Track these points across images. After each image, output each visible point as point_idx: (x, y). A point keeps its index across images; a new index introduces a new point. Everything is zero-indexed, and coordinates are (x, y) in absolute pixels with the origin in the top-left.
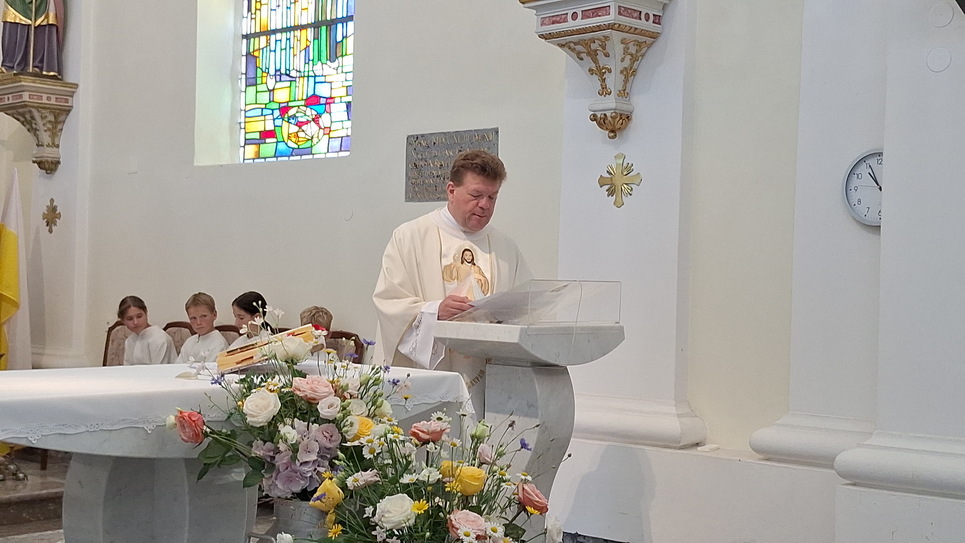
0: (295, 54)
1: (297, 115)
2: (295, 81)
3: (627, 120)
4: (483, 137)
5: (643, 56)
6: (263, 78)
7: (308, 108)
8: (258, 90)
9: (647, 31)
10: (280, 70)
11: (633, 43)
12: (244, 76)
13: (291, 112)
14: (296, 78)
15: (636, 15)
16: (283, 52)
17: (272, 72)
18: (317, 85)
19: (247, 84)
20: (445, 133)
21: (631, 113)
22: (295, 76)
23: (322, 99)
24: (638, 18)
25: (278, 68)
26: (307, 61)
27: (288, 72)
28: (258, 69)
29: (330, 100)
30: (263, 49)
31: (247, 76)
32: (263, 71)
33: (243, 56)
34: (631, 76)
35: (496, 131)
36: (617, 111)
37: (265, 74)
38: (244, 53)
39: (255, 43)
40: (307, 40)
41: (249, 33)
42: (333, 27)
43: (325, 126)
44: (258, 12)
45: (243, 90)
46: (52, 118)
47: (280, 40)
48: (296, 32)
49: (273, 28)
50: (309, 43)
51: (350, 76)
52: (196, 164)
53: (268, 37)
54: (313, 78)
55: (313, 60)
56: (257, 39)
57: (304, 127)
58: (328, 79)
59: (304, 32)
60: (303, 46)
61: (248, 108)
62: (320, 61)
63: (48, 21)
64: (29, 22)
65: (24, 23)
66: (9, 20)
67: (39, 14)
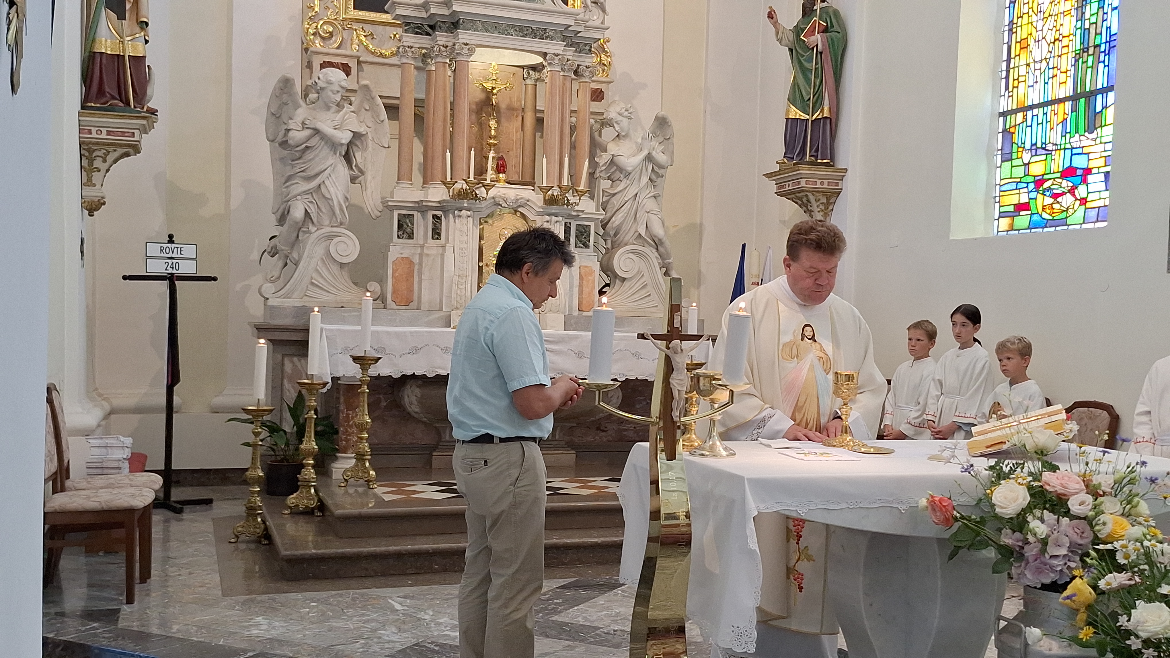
0: (1052, 127)
1: (1052, 187)
2: (1051, 154)
6: (1019, 153)
8: (1013, 165)
10: (1035, 144)
12: (1000, 152)
13: (1046, 185)
14: (1053, 150)
16: (1040, 126)
17: (1028, 146)
18: (1073, 157)
19: (1003, 159)
22: (1051, 149)
23: (1078, 170)
25: (1034, 142)
26: (1064, 134)
27: (1044, 146)
28: (1014, 145)
29: (1088, 171)
30: (1019, 124)
31: (1003, 151)
32: (1018, 147)
33: (999, 132)
37: (1020, 149)
38: (1000, 130)
39: (1011, 120)
40: (1065, 113)
41: (1005, 110)
42: (1093, 98)
43: (1082, 197)
44: (1015, 90)
45: (999, 165)
46: (824, 200)
47: (1037, 115)
48: (1053, 106)
49: (1030, 103)
50: (1066, 116)
51: (1109, 146)
52: (951, 238)
53: (1025, 113)
54: (1070, 151)
55: (1070, 132)
56: (1013, 116)
57: (1059, 199)
58: (1085, 150)
59: (1062, 105)
60: (1061, 119)
61: (1003, 182)
62: (1078, 132)
63: (823, 115)
64: (807, 117)
65: (802, 118)
66: (790, 117)
67: (816, 109)
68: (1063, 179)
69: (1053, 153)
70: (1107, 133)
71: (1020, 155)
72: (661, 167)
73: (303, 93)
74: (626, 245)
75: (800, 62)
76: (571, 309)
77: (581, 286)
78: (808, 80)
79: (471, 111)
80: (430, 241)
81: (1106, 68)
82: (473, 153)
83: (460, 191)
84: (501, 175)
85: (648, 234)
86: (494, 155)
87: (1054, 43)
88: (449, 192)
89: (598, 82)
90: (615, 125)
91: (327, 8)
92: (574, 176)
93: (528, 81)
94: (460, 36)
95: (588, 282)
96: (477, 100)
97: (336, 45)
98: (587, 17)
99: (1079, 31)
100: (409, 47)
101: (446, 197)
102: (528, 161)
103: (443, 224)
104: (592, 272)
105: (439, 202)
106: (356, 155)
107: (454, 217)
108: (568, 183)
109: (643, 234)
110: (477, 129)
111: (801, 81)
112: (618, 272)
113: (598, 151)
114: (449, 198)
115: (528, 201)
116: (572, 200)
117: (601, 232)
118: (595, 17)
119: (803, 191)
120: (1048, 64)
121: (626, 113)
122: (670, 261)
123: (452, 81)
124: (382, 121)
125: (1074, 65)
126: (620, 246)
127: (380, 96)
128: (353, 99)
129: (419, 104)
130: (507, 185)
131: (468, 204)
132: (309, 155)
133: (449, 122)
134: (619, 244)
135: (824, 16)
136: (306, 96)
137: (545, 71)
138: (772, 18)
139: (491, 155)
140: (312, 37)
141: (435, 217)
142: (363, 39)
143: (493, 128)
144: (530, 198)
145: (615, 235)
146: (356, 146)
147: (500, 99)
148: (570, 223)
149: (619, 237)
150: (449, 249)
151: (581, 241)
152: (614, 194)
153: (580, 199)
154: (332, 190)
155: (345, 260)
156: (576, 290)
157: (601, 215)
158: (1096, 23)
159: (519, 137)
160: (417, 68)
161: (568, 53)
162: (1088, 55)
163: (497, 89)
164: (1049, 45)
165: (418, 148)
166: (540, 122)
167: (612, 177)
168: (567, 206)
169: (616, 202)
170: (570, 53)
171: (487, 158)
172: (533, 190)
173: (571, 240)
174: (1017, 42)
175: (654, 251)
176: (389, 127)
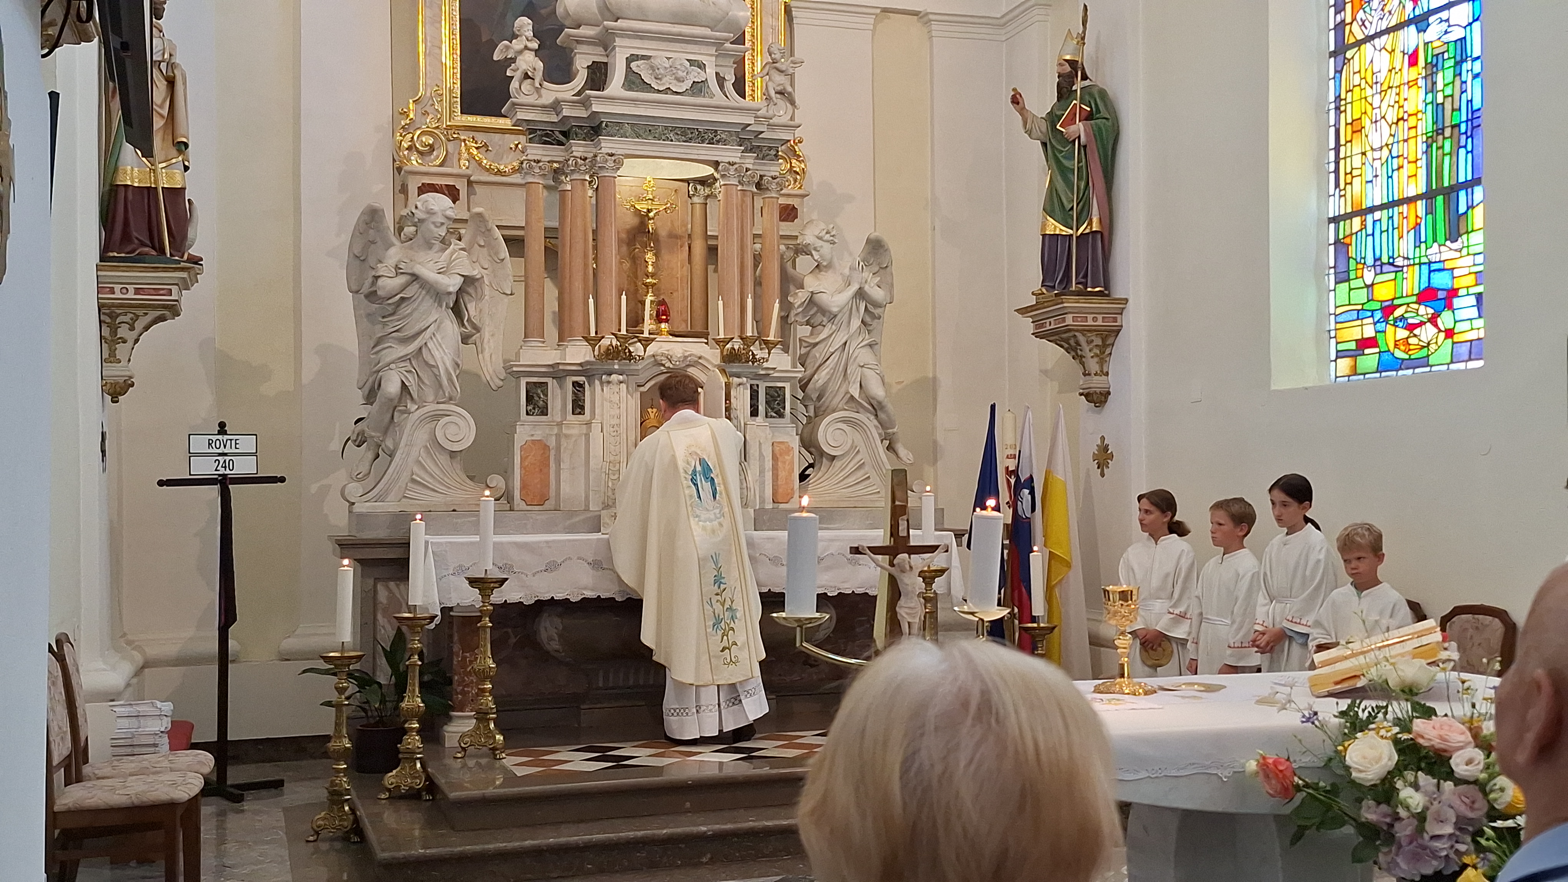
0: (1401, 236)
1: (1406, 315)
2: (1402, 271)
6: (1358, 270)
8: (1352, 287)
10: (1380, 259)
12: (1332, 271)
13: (1398, 313)
14: (1402, 267)
16: (1385, 235)
17: (1370, 261)
18: (1432, 274)
19: (1337, 280)
23: (1440, 292)
25: (1377, 256)
26: (1417, 244)
27: (1391, 260)
28: (1351, 260)
29: (1453, 293)
30: (1356, 233)
31: (1337, 269)
32: (1357, 263)
33: (1330, 244)
37: (1360, 266)
38: (1332, 241)
39: (1345, 227)
40: (1417, 216)
41: (1337, 214)
42: (1454, 196)
43: (1447, 327)
44: (1349, 187)
45: (1332, 287)
46: (1098, 341)
47: (1380, 220)
48: (1401, 207)
49: (1370, 205)
50: (1419, 220)
51: (1480, 259)
52: (1273, 388)
53: (1364, 217)
54: (1427, 267)
55: (1425, 242)
56: (1348, 221)
57: (1417, 331)
58: (1448, 265)
59: (1412, 206)
60: (1412, 225)
61: (1339, 311)
62: (1437, 241)
63: (1091, 228)
64: (1071, 232)
65: (1064, 233)
66: (1048, 232)
67: (1081, 222)
68: (1420, 304)
69: (1405, 269)
70: (1476, 240)
71: (1359, 273)
72: (877, 305)
73: (397, 226)
74: (834, 411)
75: (1058, 161)
76: (762, 501)
77: (775, 468)
78: (1069, 184)
79: (620, 241)
80: (571, 417)
81: (1470, 155)
82: (624, 297)
83: (608, 349)
84: (663, 325)
85: (863, 395)
86: (652, 298)
87: (1397, 123)
88: (594, 351)
89: (789, 195)
90: (814, 252)
91: (426, 113)
92: (761, 322)
93: (696, 199)
94: (603, 145)
95: (784, 463)
96: (628, 227)
97: (438, 162)
98: (771, 112)
99: (1430, 107)
100: (535, 161)
101: (590, 357)
102: (698, 303)
103: (587, 393)
104: (789, 450)
105: (580, 364)
106: (469, 306)
107: (602, 383)
108: (753, 333)
109: (856, 396)
110: (628, 265)
111: (1060, 185)
112: (826, 449)
113: (792, 288)
114: (593, 359)
115: (700, 358)
116: (759, 354)
117: (800, 395)
118: (781, 112)
119: (1070, 330)
120: (1390, 152)
121: (827, 237)
122: (895, 430)
123: (594, 201)
124: (503, 260)
125: (1426, 152)
126: (826, 413)
127: (497, 226)
128: (463, 231)
129: (551, 234)
130: (671, 338)
131: (619, 365)
132: (405, 310)
133: (591, 256)
134: (824, 411)
135: (1087, 97)
136: (400, 230)
137: (717, 184)
138: (1018, 103)
139: (649, 298)
140: (406, 153)
141: (576, 384)
142: (475, 152)
143: (650, 263)
144: (702, 354)
145: (819, 398)
146: (468, 293)
147: (659, 224)
148: (758, 386)
149: (824, 402)
150: (596, 427)
151: (772, 409)
152: (816, 344)
153: (769, 354)
154: (436, 354)
155: (456, 448)
156: (769, 475)
157: (799, 373)
158: (1452, 96)
159: (685, 274)
160: (546, 187)
161: (747, 161)
162: (1444, 138)
163: (655, 212)
164: (1390, 127)
165: (551, 292)
166: (712, 251)
167: (812, 321)
168: (753, 363)
169: (818, 353)
170: (749, 161)
171: (643, 303)
172: (707, 343)
173: (760, 407)
174: (1347, 124)
175: (872, 417)
176: (511, 266)
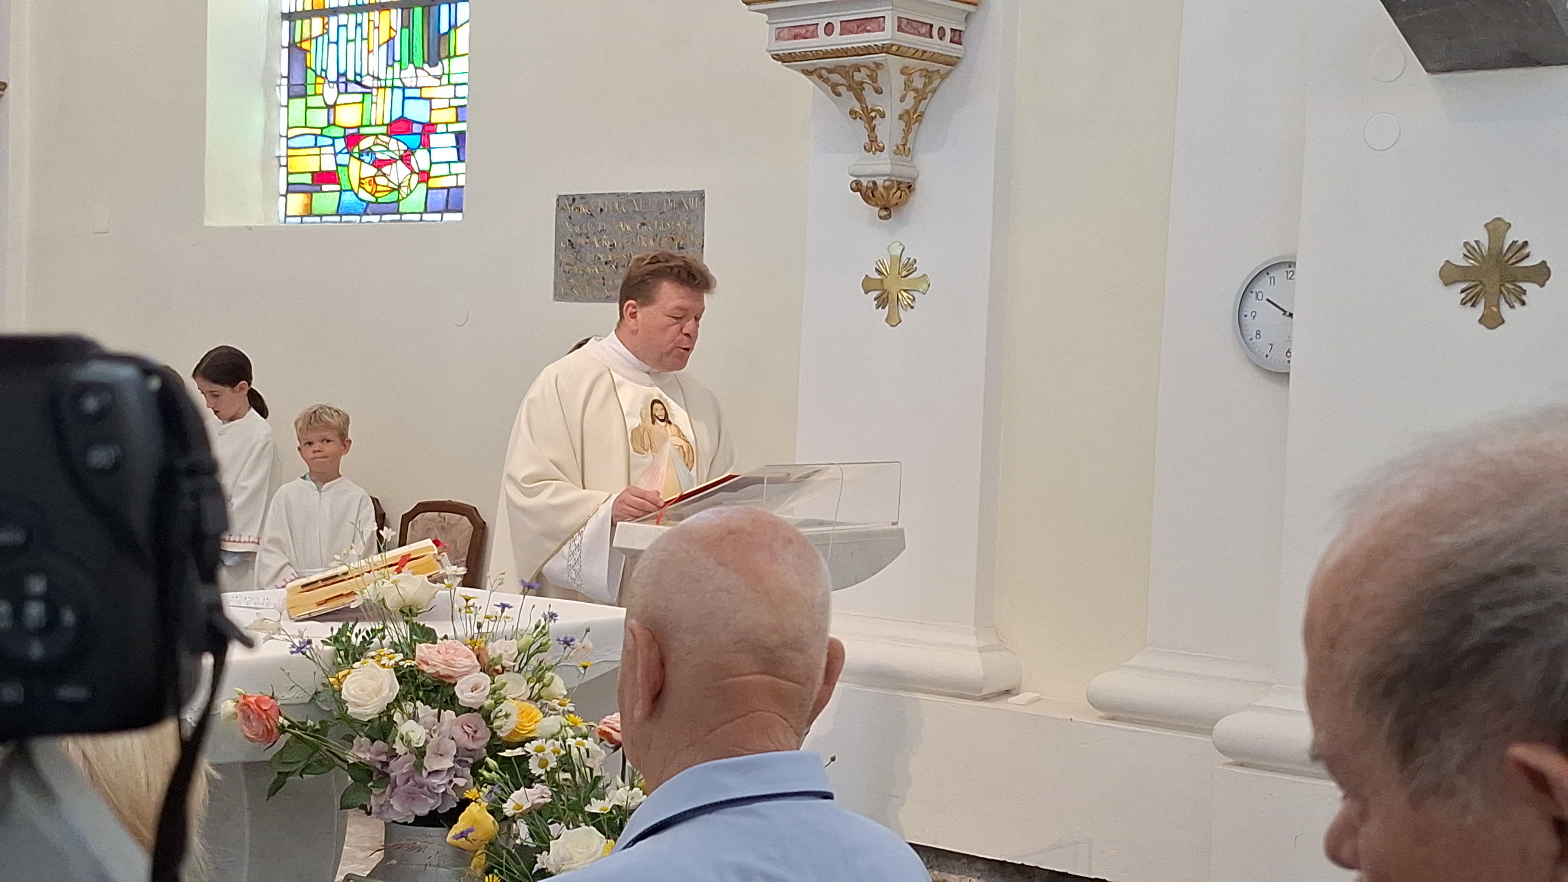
0: (370, 50)
1: (373, 148)
2: (371, 93)
3: (907, 190)
4: (681, 205)
5: (934, 91)
6: (318, 86)
7: (392, 139)
8: (309, 105)
9: (942, 55)
10: (345, 74)
11: (920, 72)
12: (285, 81)
13: (364, 144)
14: (373, 87)
15: (924, 30)
16: (351, 45)
17: (332, 76)
18: (406, 101)
19: (290, 94)
20: (618, 195)
21: (914, 180)
22: (371, 85)
23: (415, 125)
24: (927, 35)
25: (342, 71)
26: (390, 63)
27: (358, 79)
28: (309, 70)
29: (429, 128)
30: (316, 38)
31: (290, 80)
32: (316, 76)
33: (284, 47)
34: (915, 123)
35: (701, 195)
36: (893, 178)
37: (320, 80)
38: (285, 43)
39: (303, 28)
40: (391, 28)
41: (293, 10)
42: (434, 9)
43: (421, 169)
45: (283, 102)
47: (346, 26)
48: (372, 14)
49: (334, 5)
50: (393, 34)
51: (462, 91)
52: (206, 223)
53: (326, 19)
54: (401, 91)
55: (400, 61)
56: (306, 22)
57: (386, 169)
58: (426, 93)
59: (385, 13)
60: (384, 37)
61: (292, 133)
62: (413, 63)
68: (390, 137)
69: (374, 91)
71: (319, 89)
